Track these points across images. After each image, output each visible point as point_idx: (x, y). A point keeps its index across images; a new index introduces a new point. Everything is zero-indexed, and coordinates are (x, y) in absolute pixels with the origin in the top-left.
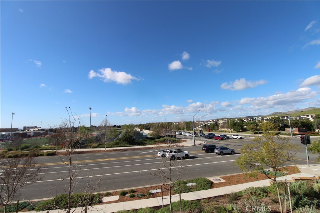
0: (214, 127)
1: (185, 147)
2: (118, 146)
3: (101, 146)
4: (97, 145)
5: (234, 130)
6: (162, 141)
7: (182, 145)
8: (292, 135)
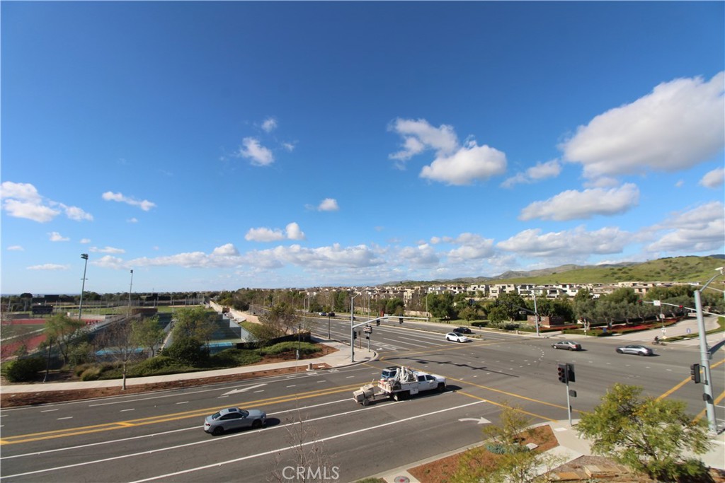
0: (395, 307)
1: (331, 371)
2: (160, 371)
3: (111, 372)
4: (98, 371)
5: (435, 315)
6: (278, 353)
7: (324, 364)
8: (539, 332)
